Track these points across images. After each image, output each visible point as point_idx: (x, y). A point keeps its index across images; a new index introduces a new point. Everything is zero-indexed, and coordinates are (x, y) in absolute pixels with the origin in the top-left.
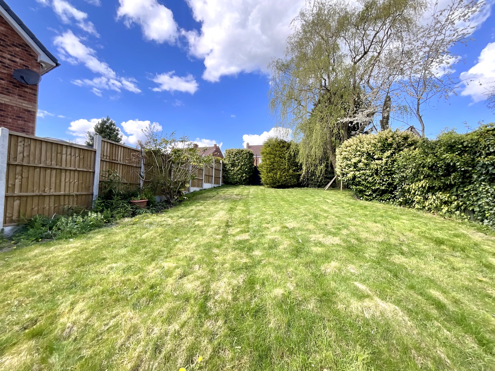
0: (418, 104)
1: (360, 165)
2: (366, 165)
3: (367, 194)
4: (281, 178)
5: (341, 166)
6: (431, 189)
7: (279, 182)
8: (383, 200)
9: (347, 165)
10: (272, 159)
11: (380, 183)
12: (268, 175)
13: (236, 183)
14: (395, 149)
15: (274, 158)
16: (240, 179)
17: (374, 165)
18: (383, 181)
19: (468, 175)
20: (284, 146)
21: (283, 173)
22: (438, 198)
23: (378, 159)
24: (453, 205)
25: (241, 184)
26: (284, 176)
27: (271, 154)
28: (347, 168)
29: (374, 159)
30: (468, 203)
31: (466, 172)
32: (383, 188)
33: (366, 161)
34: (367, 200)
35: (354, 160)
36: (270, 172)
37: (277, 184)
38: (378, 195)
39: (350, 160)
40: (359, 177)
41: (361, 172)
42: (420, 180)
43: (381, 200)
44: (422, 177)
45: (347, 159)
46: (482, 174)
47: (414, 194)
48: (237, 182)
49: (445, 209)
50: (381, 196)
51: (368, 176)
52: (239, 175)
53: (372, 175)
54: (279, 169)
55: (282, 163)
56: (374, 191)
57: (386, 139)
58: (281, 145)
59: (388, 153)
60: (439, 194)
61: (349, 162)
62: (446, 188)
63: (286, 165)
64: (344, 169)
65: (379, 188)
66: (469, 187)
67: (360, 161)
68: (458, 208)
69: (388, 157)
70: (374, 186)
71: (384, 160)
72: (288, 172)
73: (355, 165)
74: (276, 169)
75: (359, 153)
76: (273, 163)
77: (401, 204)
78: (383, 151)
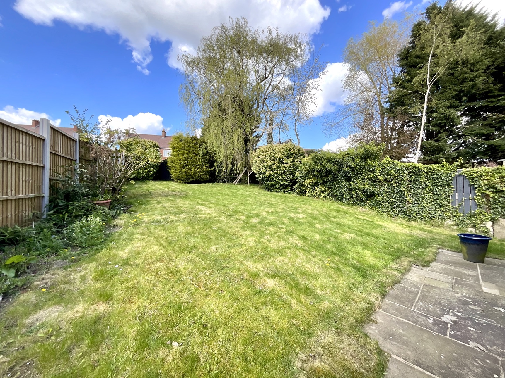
0: (296, 126)
1: (274, 167)
2: (278, 167)
3: (277, 187)
4: (195, 173)
5: (259, 166)
6: (317, 184)
7: (193, 178)
8: (286, 191)
9: (264, 166)
10: (186, 155)
11: (286, 180)
12: (181, 171)
13: (142, 179)
14: (294, 157)
15: (188, 154)
16: (147, 174)
17: (282, 167)
18: (288, 178)
19: (336, 176)
20: (197, 143)
21: (197, 169)
22: (320, 189)
23: (286, 163)
24: (326, 193)
25: (148, 180)
26: (199, 171)
27: (184, 149)
28: (263, 168)
29: (283, 163)
30: (334, 191)
31: (336, 174)
32: (287, 183)
33: (278, 164)
34: (277, 192)
35: (270, 163)
36: (183, 167)
37: (191, 180)
38: (283, 188)
39: (266, 163)
40: (273, 176)
41: (274, 172)
42: (310, 178)
43: (285, 191)
44: (311, 177)
45: (264, 161)
46: (343, 176)
47: (307, 187)
48: (144, 177)
49: (323, 195)
50: (285, 188)
51: (279, 175)
52: (146, 169)
53: (281, 174)
54: (193, 165)
55: (196, 159)
56: (281, 185)
57: (290, 150)
58: (195, 141)
59: (291, 160)
60: (320, 187)
61: (266, 164)
62: (324, 183)
63: (199, 161)
64: (261, 169)
65: (285, 183)
66: (335, 183)
67: (274, 164)
68: (329, 194)
69: (291, 162)
70: (282, 181)
71: (289, 164)
72: (202, 168)
73: (270, 167)
74: (190, 165)
75: (273, 158)
76: (187, 159)
77: (297, 194)
78: (288, 158)
